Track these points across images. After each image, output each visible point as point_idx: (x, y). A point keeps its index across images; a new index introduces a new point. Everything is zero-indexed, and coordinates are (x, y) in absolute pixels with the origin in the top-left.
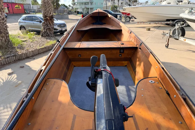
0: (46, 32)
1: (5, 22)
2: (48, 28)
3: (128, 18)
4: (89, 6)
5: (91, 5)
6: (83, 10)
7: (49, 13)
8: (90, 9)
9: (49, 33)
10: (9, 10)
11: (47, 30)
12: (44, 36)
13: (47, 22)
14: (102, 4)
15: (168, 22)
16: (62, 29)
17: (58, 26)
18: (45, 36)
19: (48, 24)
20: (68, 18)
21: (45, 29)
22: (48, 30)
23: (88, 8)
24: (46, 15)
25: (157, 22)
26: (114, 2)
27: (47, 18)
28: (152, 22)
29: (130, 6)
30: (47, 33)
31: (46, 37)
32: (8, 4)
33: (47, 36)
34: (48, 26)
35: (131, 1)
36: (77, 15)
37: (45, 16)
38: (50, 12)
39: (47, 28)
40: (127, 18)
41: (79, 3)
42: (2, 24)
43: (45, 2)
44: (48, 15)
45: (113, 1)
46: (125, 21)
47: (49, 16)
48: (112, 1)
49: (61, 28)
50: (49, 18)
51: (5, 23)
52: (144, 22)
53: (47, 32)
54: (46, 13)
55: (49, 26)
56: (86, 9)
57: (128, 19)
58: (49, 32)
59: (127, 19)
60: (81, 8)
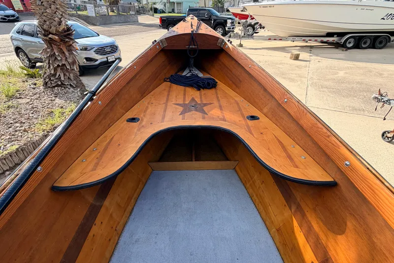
0: (54, 75)
2: (58, 66)
3: (249, 27)
6: (165, 5)
7: (55, 23)
8: (176, 3)
9: (62, 79)
10: (24, 4)
11: (55, 69)
12: (49, 87)
13: (52, 50)
15: (331, 39)
16: (107, 58)
17: (97, 52)
18: (54, 87)
19: (57, 54)
20: (138, 22)
21: (51, 67)
22: (59, 69)
24: (45, 27)
25: (307, 39)
27: (50, 38)
28: (297, 38)
30: (57, 79)
31: (56, 88)
33: (58, 86)
34: (56, 58)
36: (153, 15)
37: (45, 31)
39: (56, 65)
40: (247, 28)
44: (53, 30)
46: (244, 34)
47: (57, 31)
49: (106, 56)
50: (57, 37)
52: (283, 38)
53: (57, 77)
54: (45, 21)
55: (59, 59)
56: (169, 4)
57: (250, 30)
58: (64, 75)
59: (248, 30)
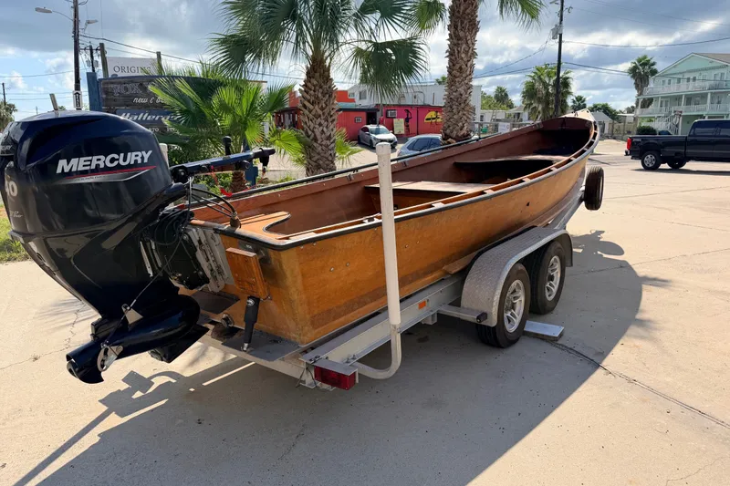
1: (333, 145)
4: (707, 109)
5: (715, 105)
10: (407, 126)
32: (409, 109)
37: (446, 135)
38: (460, 124)
42: (324, 148)
43: (452, 97)
44: (454, 134)
47: (457, 136)
51: (330, 147)
60: (666, 116)
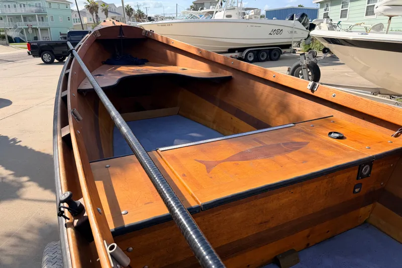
4: (38, 24)
5: (41, 22)
8: (39, 30)
14: (69, 20)
15: (233, 55)
23: (36, 29)
26: (97, 16)
29: (152, 20)
35: (133, 16)
36: (7, 45)
41: (8, 16)
45: (94, 14)
48: (92, 14)
56: (30, 31)
60: (15, 28)
